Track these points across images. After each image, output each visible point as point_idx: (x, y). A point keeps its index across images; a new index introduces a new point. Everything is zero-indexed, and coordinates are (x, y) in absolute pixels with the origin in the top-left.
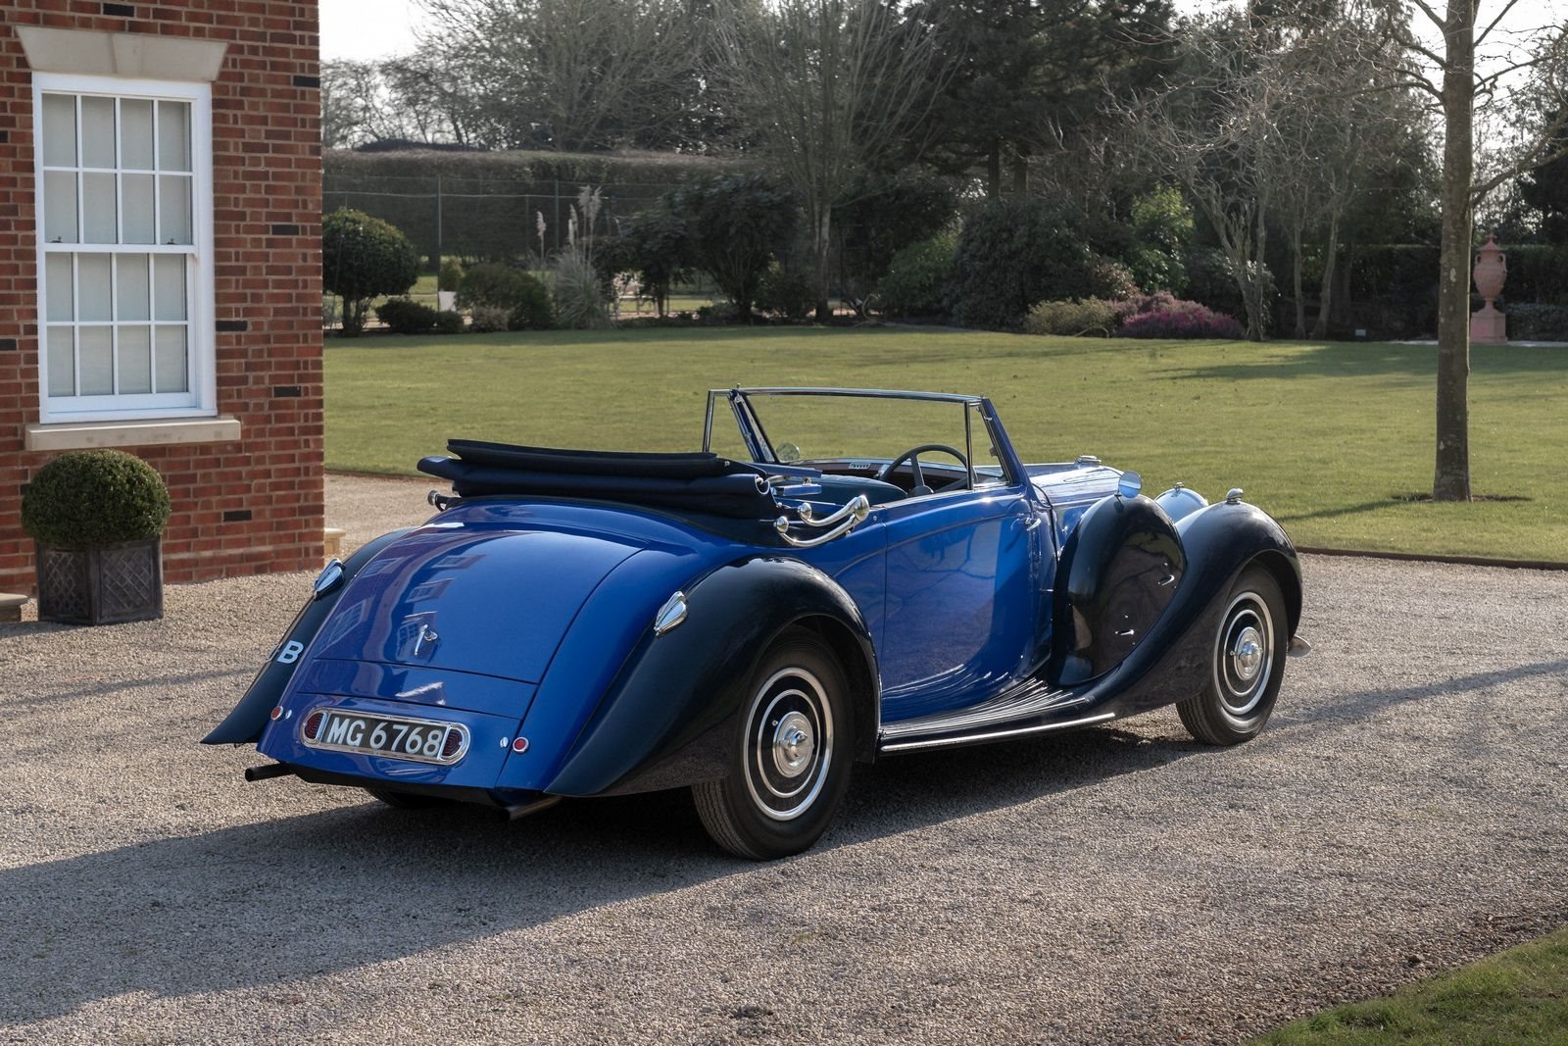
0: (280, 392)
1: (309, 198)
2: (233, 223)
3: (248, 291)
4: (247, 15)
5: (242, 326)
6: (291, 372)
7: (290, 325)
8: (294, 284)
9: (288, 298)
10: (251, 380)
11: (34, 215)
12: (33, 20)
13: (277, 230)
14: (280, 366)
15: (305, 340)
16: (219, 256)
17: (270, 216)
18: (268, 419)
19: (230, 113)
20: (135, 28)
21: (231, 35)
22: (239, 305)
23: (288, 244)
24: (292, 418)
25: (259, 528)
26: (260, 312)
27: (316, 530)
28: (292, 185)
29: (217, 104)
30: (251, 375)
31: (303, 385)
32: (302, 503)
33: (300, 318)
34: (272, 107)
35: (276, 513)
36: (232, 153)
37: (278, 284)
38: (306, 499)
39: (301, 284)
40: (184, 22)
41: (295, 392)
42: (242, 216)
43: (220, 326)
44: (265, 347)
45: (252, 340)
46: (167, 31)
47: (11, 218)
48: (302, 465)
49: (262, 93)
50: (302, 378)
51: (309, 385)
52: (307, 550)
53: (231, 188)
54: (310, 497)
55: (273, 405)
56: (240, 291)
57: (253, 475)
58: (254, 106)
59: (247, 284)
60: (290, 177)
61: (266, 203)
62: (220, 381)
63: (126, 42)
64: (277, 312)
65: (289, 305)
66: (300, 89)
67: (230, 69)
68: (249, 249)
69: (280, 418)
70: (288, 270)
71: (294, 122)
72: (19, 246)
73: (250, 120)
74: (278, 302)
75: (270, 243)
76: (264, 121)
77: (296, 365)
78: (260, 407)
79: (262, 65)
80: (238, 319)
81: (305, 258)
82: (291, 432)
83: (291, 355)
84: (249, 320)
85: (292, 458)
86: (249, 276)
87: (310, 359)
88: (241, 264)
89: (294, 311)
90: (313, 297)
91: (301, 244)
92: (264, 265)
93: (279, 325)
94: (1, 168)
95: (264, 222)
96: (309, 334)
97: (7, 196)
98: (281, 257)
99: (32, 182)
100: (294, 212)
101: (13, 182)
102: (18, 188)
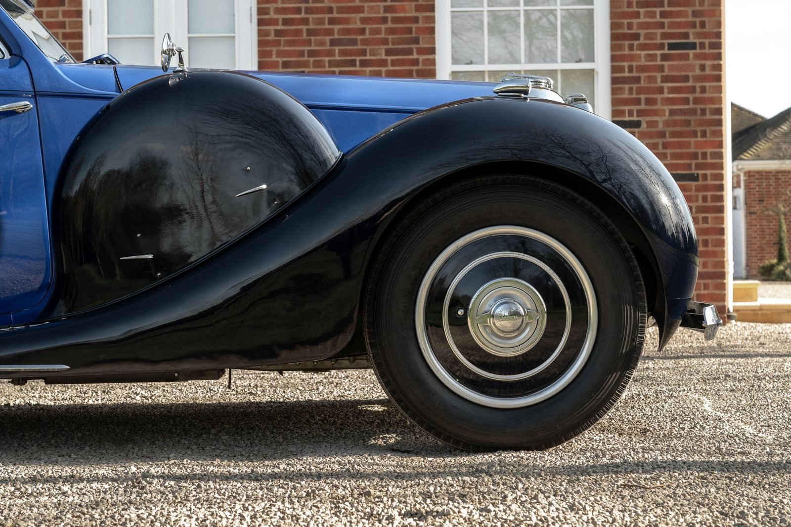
1: (706, 19)
2: (627, 43)
3: (642, 97)
5: (637, 124)
6: (689, 162)
7: (688, 123)
8: (693, 90)
9: (686, 101)
11: (434, 43)
13: (672, 47)
14: (675, 156)
15: (704, 134)
16: (614, 69)
17: (665, 36)
22: (632, 107)
23: (686, 58)
26: (656, 113)
27: (717, 292)
28: (689, 10)
31: (701, 172)
33: (698, 117)
37: (673, 90)
38: (705, 266)
39: (698, 90)
41: (694, 178)
42: (636, 37)
44: (660, 141)
45: (644, 135)
47: (414, 46)
50: (699, 166)
51: (709, 172)
53: (625, 15)
54: (709, 265)
56: (634, 96)
59: (640, 91)
60: (688, 3)
61: (662, 26)
64: (672, 113)
65: (686, 107)
68: (643, 62)
70: (686, 79)
72: (420, 67)
74: (674, 104)
75: (665, 57)
77: (695, 156)
80: (631, 119)
81: (703, 68)
83: (689, 147)
84: (644, 120)
86: (643, 83)
87: (709, 151)
88: (635, 74)
89: (693, 112)
90: (712, 100)
91: (698, 57)
92: (659, 75)
93: (675, 123)
94: (403, 10)
95: (658, 41)
96: (708, 130)
97: (409, 30)
98: (678, 68)
99: (432, 20)
100: (691, 31)
101: (415, 20)
102: (421, 24)
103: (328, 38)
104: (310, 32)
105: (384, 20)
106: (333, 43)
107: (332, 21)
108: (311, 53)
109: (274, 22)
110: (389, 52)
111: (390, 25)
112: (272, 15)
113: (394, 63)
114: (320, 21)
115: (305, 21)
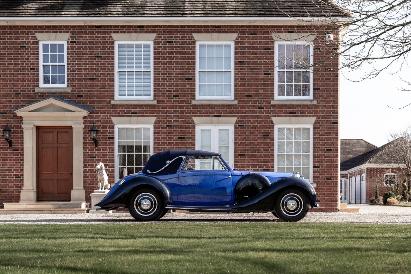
0: (327, 179)
1: (334, 144)
2: (317, 149)
4: (321, 112)
5: (319, 167)
7: (330, 167)
8: (331, 160)
9: (330, 162)
10: (320, 177)
11: (274, 148)
12: (275, 116)
13: (327, 150)
14: (327, 174)
15: (333, 170)
16: (314, 155)
17: (325, 147)
18: (324, 184)
19: (317, 129)
20: (296, 116)
21: (318, 116)
22: (318, 163)
23: (330, 152)
24: (330, 184)
25: (322, 204)
26: (323, 165)
28: (331, 142)
29: (314, 128)
30: (320, 176)
32: (332, 200)
34: (326, 128)
35: (325, 201)
36: (317, 136)
37: (327, 160)
38: (333, 199)
40: (307, 114)
41: (331, 179)
42: (319, 148)
43: (314, 167)
44: (324, 171)
45: (320, 170)
46: (302, 116)
47: (269, 149)
48: (332, 193)
49: (324, 126)
50: (332, 177)
51: (334, 178)
52: (333, 209)
53: (317, 143)
55: (325, 182)
57: (321, 194)
58: (322, 128)
59: (320, 160)
60: (331, 140)
61: (325, 145)
62: (314, 177)
63: (293, 119)
64: (327, 165)
66: (333, 124)
67: (317, 122)
68: (320, 153)
69: (327, 184)
70: (330, 157)
71: (332, 130)
72: (271, 153)
73: (321, 130)
74: (327, 163)
75: (325, 152)
76: (325, 130)
77: (331, 174)
78: (323, 182)
79: (325, 121)
80: (317, 166)
81: (334, 155)
82: (330, 186)
84: (320, 166)
85: (330, 191)
86: (320, 158)
87: (334, 173)
88: (318, 156)
89: (331, 165)
90: (335, 162)
91: (333, 152)
92: (324, 156)
93: (327, 167)
94: (267, 141)
95: (324, 149)
96: (335, 169)
97: (268, 145)
98: (328, 155)
99: (274, 143)
100: (331, 147)
101: (270, 143)
102: (271, 144)
103: (250, 147)
104: (246, 145)
105: (263, 143)
106: (251, 148)
107: (251, 143)
108: (246, 150)
109: (238, 143)
110: (264, 150)
111: (264, 144)
112: (238, 141)
113: (265, 152)
114: (248, 143)
115: (245, 143)
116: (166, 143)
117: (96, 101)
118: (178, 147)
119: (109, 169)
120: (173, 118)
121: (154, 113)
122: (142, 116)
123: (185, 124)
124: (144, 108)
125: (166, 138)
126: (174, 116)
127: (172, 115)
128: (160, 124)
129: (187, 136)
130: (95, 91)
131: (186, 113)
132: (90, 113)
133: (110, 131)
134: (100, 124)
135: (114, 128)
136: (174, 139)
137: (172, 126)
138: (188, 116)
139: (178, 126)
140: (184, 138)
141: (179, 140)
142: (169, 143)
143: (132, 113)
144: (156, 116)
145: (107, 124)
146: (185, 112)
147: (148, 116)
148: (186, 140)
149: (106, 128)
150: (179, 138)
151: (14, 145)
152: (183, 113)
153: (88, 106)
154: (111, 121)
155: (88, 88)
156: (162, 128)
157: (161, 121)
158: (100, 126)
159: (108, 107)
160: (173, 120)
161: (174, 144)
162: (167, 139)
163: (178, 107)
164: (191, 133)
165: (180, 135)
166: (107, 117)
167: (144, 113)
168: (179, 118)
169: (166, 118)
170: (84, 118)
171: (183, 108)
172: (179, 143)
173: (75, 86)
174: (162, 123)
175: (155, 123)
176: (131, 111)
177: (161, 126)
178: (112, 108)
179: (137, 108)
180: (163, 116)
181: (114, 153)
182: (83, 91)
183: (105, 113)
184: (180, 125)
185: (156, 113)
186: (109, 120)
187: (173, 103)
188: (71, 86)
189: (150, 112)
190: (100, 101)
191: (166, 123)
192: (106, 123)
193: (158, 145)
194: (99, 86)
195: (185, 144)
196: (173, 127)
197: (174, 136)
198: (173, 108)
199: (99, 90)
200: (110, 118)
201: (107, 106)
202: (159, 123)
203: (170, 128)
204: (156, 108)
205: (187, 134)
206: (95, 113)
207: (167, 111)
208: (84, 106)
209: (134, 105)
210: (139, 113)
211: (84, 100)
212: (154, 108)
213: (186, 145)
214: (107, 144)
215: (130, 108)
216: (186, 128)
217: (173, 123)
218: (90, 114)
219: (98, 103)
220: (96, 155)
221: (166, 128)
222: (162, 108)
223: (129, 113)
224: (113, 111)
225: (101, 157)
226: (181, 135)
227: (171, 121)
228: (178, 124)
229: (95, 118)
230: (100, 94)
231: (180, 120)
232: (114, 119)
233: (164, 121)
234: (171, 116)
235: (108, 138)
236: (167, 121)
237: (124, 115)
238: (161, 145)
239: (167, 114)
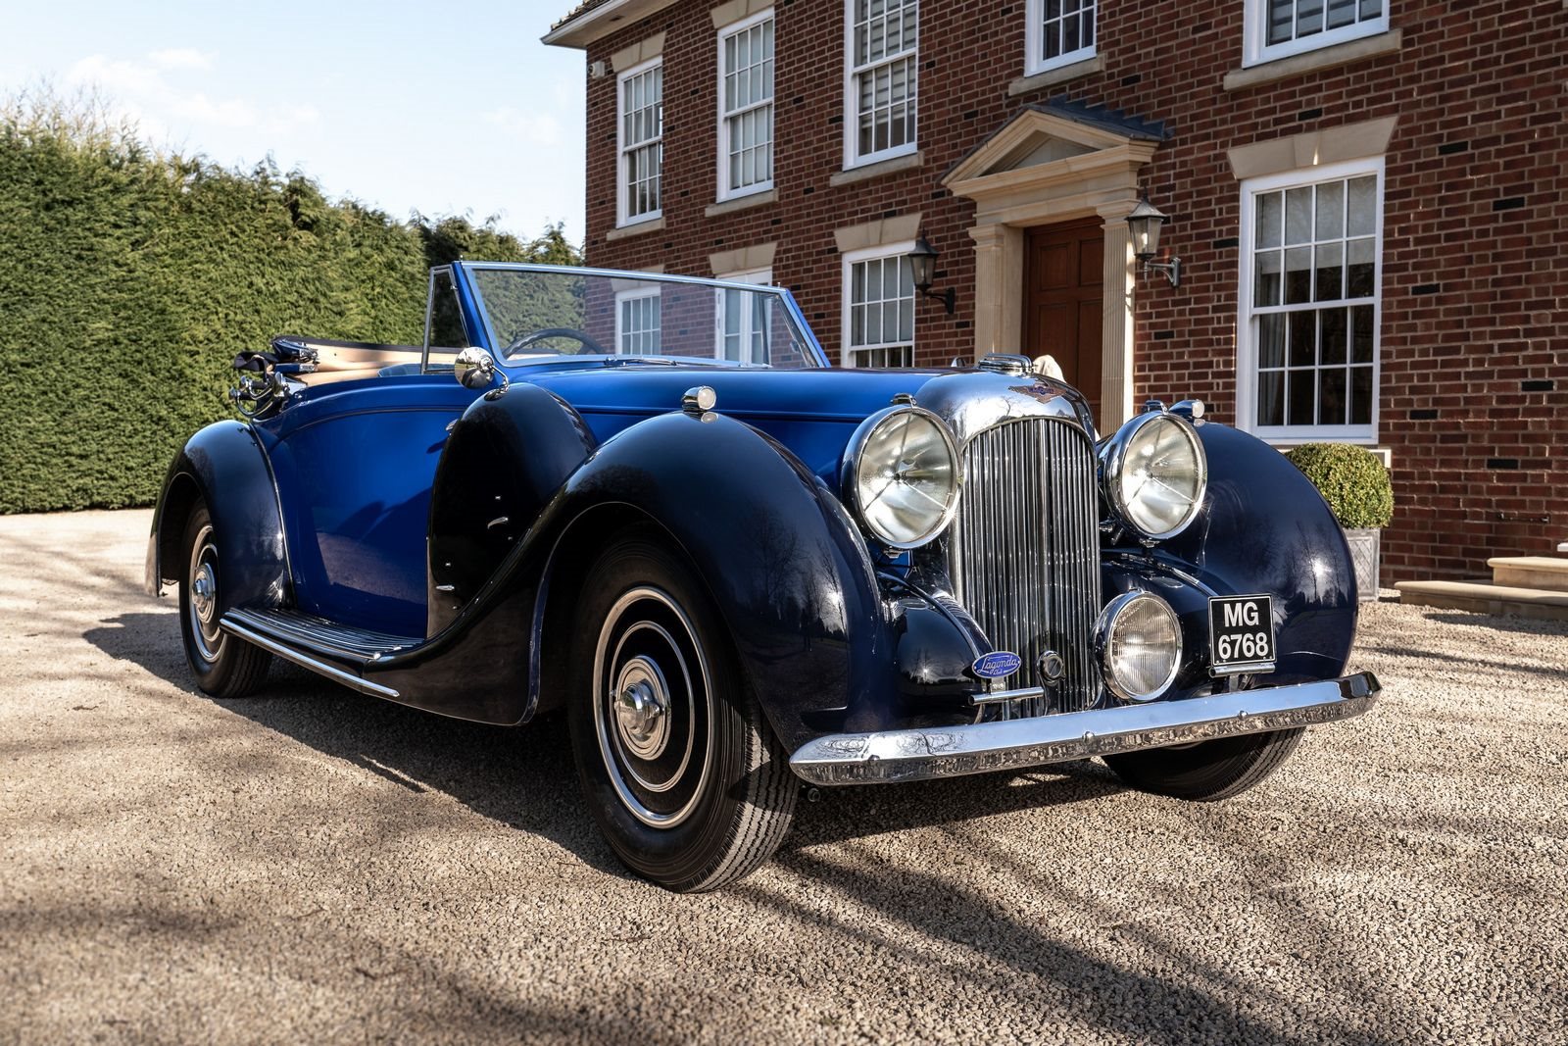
116: (1437, 239)
117: (1179, 89)
118: (1490, 253)
119: (1215, 381)
120: (1471, 107)
121: (1388, 98)
122: (1338, 122)
123: (1528, 127)
124: (1347, 82)
125: (1438, 214)
126: (1475, 93)
127: (1469, 88)
128: (1415, 147)
129: (1536, 192)
130: (1180, 46)
131: (1535, 66)
132: (1162, 146)
133: (1221, 213)
134: (1189, 189)
135: (1236, 198)
136: (1475, 214)
137: (1463, 146)
138: (1544, 78)
139: (1495, 140)
140: (1520, 202)
141: (1495, 219)
142: (1448, 238)
143: (1303, 116)
144: (1394, 110)
145: (1213, 185)
146: (1527, 61)
147: (1364, 117)
148: (1529, 214)
149: (1209, 203)
150: (1498, 206)
151: (960, 308)
152: (1521, 69)
153: (1156, 115)
154: (1228, 166)
155: (1154, 42)
156: (1420, 167)
157: (1416, 130)
158: (1190, 195)
159: (1218, 106)
160: (1469, 115)
161: (1475, 240)
162: (1444, 219)
163: (1495, 43)
164: (1556, 170)
165: (1501, 187)
166: (1212, 153)
167: (1345, 106)
168: (1501, 101)
169: (1441, 112)
170: (1142, 170)
171: (1522, 42)
172: (1497, 231)
173: (1117, 42)
174: (1421, 142)
175: (1392, 147)
176: (1299, 105)
177: (1417, 155)
178: (1230, 109)
179: (1319, 89)
180: (1431, 102)
181: (1234, 308)
182: (1138, 57)
183: (1207, 137)
184: (1503, 134)
185: (1399, 96)
186: (1218, 163)
187: (1474, 27)
188: (1107, 46)
189: (1373, 94)
190: (1191, 86)
191: (1440, 138)
192: (1209, 181)
193: (1401, 256)
194: (1191, 21)
195: (1525, 234)
196: (1470, 151)
197: (1476, 196)
198: (1472, 53)
199: (1191, 37)
200: (1224, 156)
201: (1214, 101)
202: (1410, 144)
203: (1458, 160)
204: (1400, 70)
205: (1536, 181)
206: (1173, 144)
207: (1445, 73)
208: (1141, 119)
209: (1311, 76)
210: (1329, 111)
211: (1141, 93)
212: (1389, 73)
213: (1529, 241)
214: (1211, 272)
215: (1292, 95)
216: (1534, 147)
217: (1473, 130)
218: (1158, 149)
219: (1184, 98)
220: (1174, 324)
221: (1438, 164)
222: (1424, 65)
223: (1291, 119)
224: (1234, 120)
225: (1192, 333)
226: (1507, 191)
227: (1464, 121)
228: (1494, 132)
229: (1173, 166)
230: (1194, 53)
231: (1503, 108)
232: (1239, 158)
233: (1432, 127)
234: (1461, 95)
235: (1217, 245)
236: (1445, 125)
237: (1272, 129)
238: (1414, 254)
239: (1447, 91)
